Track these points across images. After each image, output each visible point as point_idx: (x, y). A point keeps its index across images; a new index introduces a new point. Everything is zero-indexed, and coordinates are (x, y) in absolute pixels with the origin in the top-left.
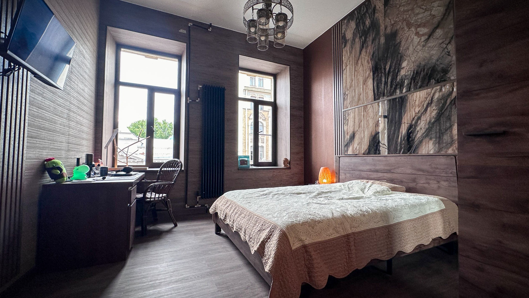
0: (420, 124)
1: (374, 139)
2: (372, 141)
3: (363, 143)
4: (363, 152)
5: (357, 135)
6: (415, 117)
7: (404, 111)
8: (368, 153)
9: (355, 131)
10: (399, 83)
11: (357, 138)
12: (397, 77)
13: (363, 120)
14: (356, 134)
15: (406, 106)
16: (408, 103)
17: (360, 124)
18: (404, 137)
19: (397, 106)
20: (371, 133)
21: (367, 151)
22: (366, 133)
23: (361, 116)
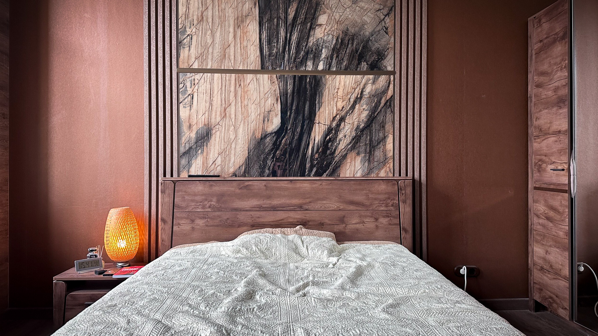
0: (344, 128)
1: (260, 146)
2: (255, 148)
3: (233, 152)
4: (232, 170)
5: (218, 133)
6: (336, 116)
7: (319, 102)
8: (245, 172)
9: (213, 124)
10: (312, 50)
11: (217, 139)
12: (308, 38)
13: (233, 104)
14: (214, 131)
15: (322, 94)
16: (327, 90)
17: (225, 110)
18: (318, 145)
19: (307, 91)
20: (254, 132)
21: (243, 168)
22: (241, 130)
23: (229, 95)
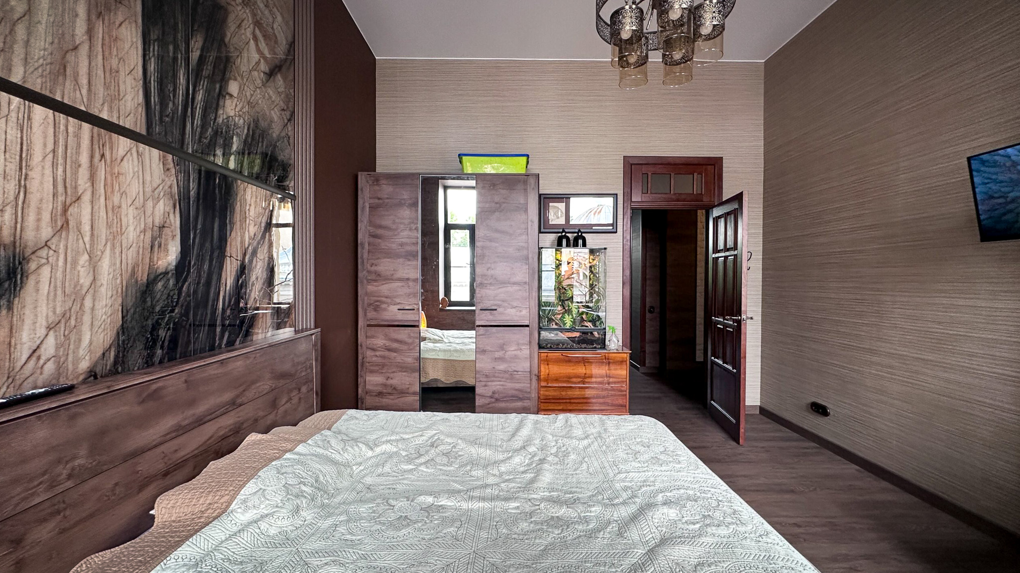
0: (256, 266)
2: (135, 306)
3: (87, 319)
6: (248, 248)
8: (116, 362)
12: (217, 110)
13: (87, 198)
17: (65, 210)
18: (230, 294)
20: (134, 268)
21: (113, 354)
